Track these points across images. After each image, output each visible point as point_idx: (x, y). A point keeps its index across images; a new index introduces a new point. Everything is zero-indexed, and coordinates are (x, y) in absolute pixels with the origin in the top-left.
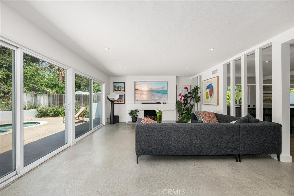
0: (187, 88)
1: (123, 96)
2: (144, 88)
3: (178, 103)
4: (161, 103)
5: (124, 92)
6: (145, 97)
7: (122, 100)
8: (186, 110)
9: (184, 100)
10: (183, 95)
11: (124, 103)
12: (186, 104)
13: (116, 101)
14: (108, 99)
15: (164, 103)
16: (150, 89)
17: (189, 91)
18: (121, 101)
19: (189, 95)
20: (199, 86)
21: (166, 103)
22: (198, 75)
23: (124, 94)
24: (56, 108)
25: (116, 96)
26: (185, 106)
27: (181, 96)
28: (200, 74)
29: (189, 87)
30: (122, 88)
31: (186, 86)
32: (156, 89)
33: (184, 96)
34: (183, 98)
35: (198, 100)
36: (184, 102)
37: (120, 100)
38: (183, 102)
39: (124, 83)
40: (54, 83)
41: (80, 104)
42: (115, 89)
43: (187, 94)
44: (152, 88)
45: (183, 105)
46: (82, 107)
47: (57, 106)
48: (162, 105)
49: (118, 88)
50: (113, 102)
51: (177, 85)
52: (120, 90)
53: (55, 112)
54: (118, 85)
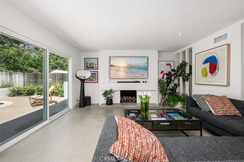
0: (170, 65)
1: (96, 73)
3: (160, 82)
4: (140, 82)
5: (97, 69)
6: (122, 74)
7: (94, 78)
8: (170, 89)
9: (166, 79)
10: (165, 72)
11: (97, 82)
12: (170, 82)
13: (88, 80)
14: (77, 77)
15: (144, 82)
17: (173, 68)
18: (94, 79)
19: (173, 73)
20: (186, 61)
21: (146, 82)
22: (186, 49)
23: (97, 72)
25: (87, 74)
26: (168, 86)
27: (163, 73)
28: (189, 47)
29: (172, 64)
30: (94, 64)
31: (169, 63)
33: (167, 74)
34: (165, 76)
35: (187, 78)
36: (168, 81)
37: (92, 79)
38: (166, 81)
39: (98, 58)
40: (37, 63)
41: (55, 82)
42: (87, 66)
43: (171, 71)
45: (166, 85)
46: (52, 86)
47: (32, 85)
48: (141, 84)
49: (90, 64)
50: (83, 81)
51: (158, 61)
52: (93, 67)
53: (28, 91)
54: (90, 62)
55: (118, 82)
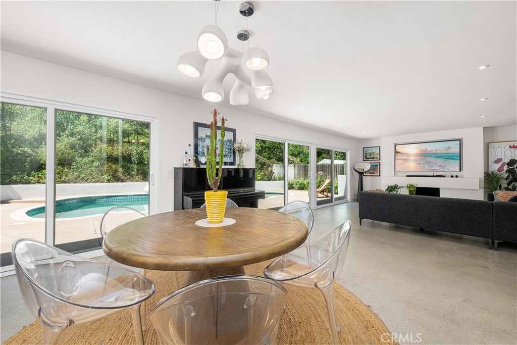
1: (377, 165)
2: (413, 150)
4: (444, 177)
5: (380, 160)
7: (375, 170)
11: (378, 175)
13: (367, 172)
14: (355, 170)
15: (452, 177)
16: (421, 151)
18: (375, 172)
21: (457, 176)
23: (379, 163)
24: (301, 180)
25: (367, 166)
26: (509, 184)
27: (501, 163)
30: (375, 154)
32: (434, 150)
37: (373, 171)
39: (380, 147)
40: (298, 151)
41: (326, 176)
42: (366, 157)
44: (426, 149)
46: (327, 180)
47: (302, 179)
48: (448, 179)
49: (370, 155)
50: (361, 174)
52: (374, 158)
53: (300, 184)
54: (370, 151)
55: (407, 176)
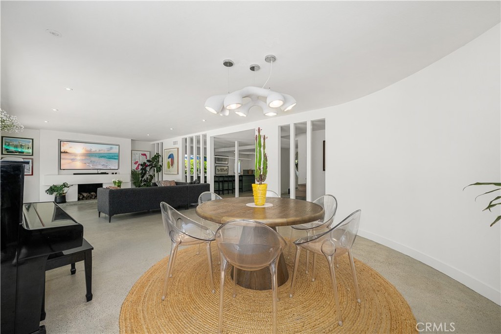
0: (145, 155)
2: (78, 149)
3: (134, 174)
4: (107, 174)
5: (32, 155)
8: (145, 181)
9: (141, 169)
10: (140, 163)
12: (145, 174)
15: (113, 173)
16: (86, 151)
17: (148, 159)
19: (148, 163)
20: (160, 154)
21: (116, 173)
22: (159, 142)
23: (32, 159)
26: (142, 177)
27: (138, 164)
28: (161, 141)
29: (148, 154)
31: (144, 153)
32: (98, 151)
33: (141, 165)
34: (140, 167)
35: (159, 169)
36: (142, 172)
38: (140, 172)
39: (32, 139)
42: (8, 149)
43: (146, 162)
44: (91, 150)
45: (140, 176)
51: (132, 151)
54: (16, 143)
55: (74, 174)
